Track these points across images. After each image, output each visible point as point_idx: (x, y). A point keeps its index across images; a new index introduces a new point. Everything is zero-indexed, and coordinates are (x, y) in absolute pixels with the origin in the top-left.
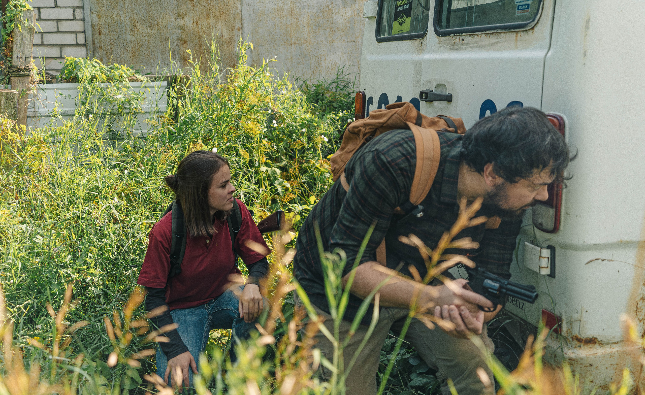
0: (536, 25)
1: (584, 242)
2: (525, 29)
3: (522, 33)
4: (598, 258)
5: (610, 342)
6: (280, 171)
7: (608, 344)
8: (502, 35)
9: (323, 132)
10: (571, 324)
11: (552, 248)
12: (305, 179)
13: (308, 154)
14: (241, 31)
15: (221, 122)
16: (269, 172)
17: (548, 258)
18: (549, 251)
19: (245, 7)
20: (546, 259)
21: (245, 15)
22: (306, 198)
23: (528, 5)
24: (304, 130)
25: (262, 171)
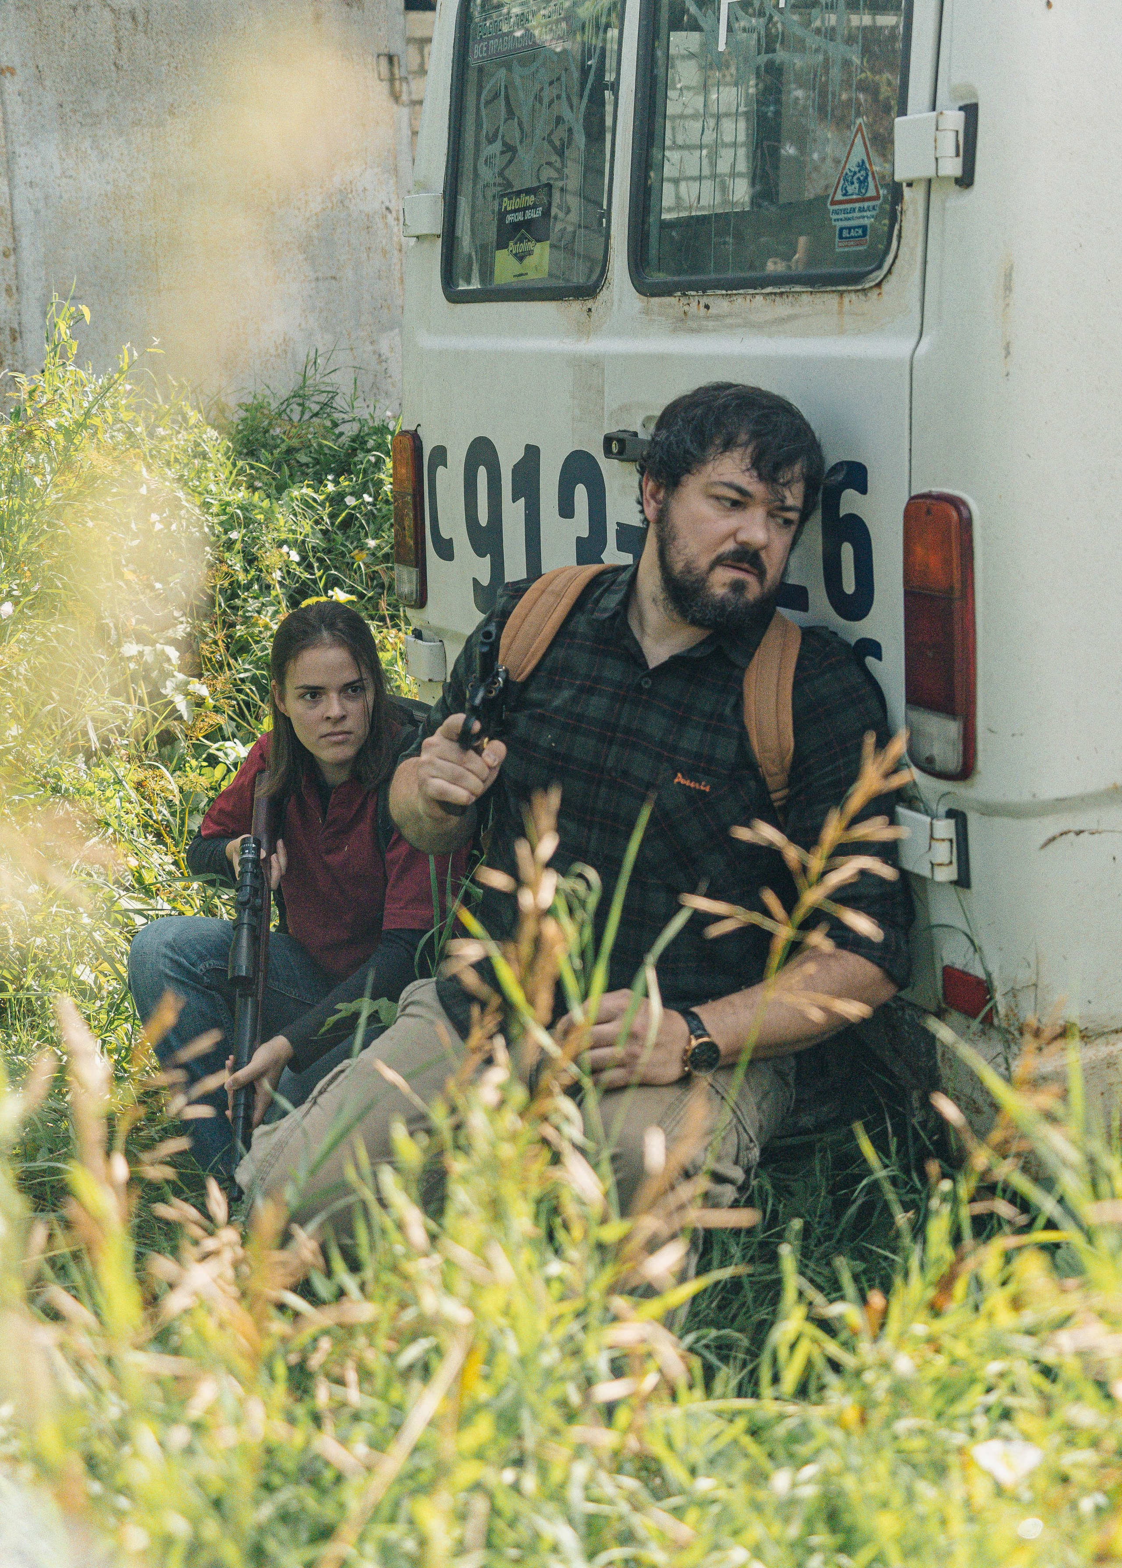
0: (885, 276)
1: (1034, 796)
2: (859, 287)
3: (853, 296)
4: (1065, 829)
5: (1106, 1030)
6: (178, 654)
7: (1103, 1034)
8: (805, 298)
9: (283, 536)
10: (1015, 996)
11: (958, 816)
12: (246, 670)
13: (245, 600)
14: (12, 259)
15: (15, 529)
16: (149, 658)
17: (951, 841)
18: (952, 822)
19: (22, 192)
20: (947, 844)
21: (24, 213)
22: (252, 721)
23: (864, 228)
24: (234, 535)
25: (127, 655)
